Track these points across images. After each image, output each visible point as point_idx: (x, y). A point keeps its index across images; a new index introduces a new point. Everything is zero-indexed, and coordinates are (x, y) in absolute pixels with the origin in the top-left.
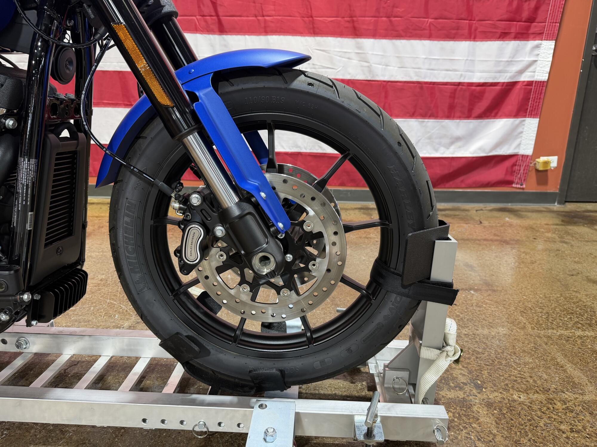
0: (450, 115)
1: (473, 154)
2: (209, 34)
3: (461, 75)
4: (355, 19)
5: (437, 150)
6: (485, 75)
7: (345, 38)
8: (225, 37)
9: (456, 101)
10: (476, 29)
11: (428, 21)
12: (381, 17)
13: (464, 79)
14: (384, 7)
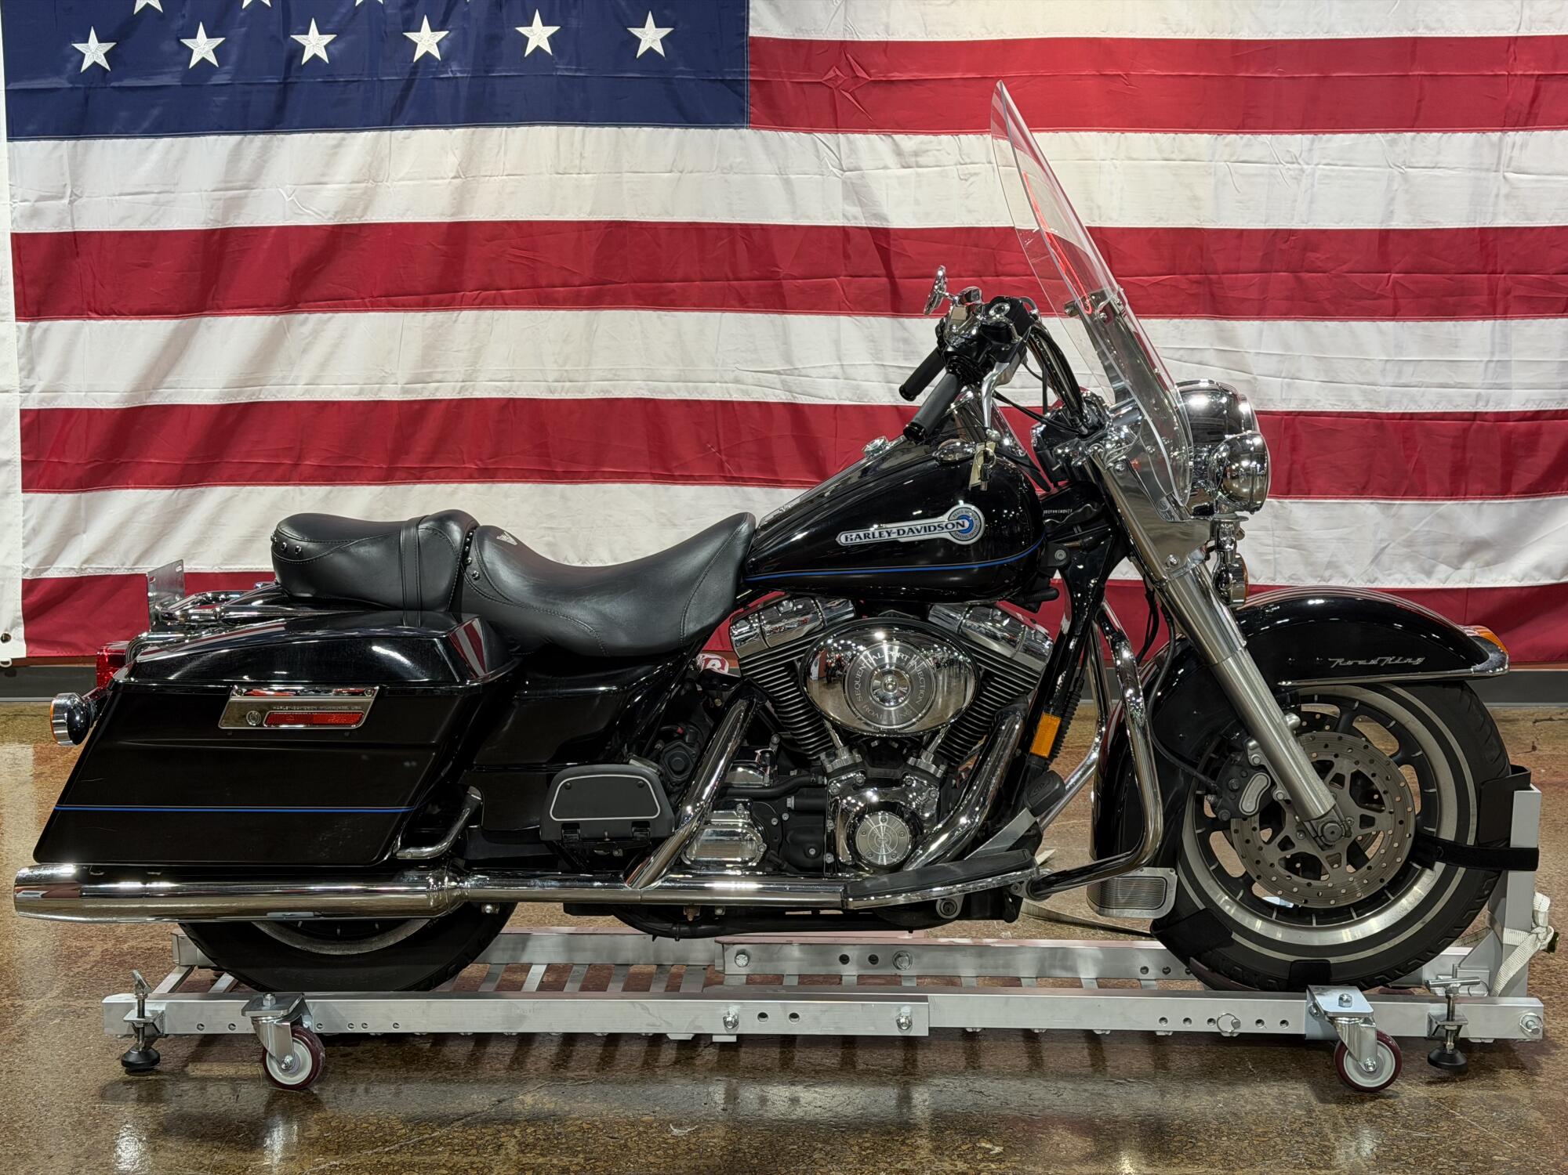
0: (1455, 491)
1: (1522, 579)
2: (867, 315)
3: (1478, 397)
4: (1211, 276)
5: (1429, 573)
6: (1537, 394)
7: (1191, 317)
8: (908, 322)
9: (1468, 456)
10: (1507, 292)
11: (1390, 276)
12: (1276, 272)
13: (1487, 405)
14: (1281, 249)
